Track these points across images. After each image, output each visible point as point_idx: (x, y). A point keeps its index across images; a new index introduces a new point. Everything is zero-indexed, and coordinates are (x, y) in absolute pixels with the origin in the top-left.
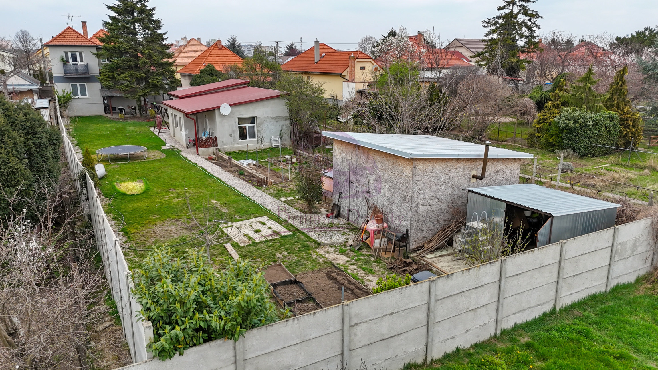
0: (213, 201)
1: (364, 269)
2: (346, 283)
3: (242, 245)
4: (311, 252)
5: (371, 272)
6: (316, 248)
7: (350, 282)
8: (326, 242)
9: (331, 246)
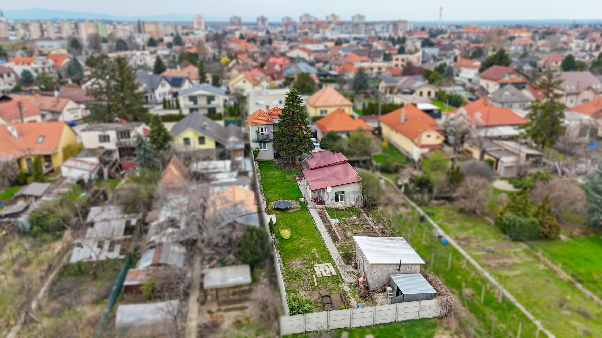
0: (315, 249)
1: (353, 295)
2: (344, 299)
3: (318, 277)
4: (340, 284)
5: (354, 297)
6: (342, 283)
7: (346, 299)
8: (346, 281)
9: (348, 283)
